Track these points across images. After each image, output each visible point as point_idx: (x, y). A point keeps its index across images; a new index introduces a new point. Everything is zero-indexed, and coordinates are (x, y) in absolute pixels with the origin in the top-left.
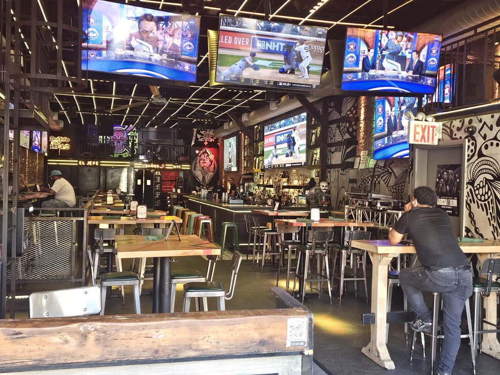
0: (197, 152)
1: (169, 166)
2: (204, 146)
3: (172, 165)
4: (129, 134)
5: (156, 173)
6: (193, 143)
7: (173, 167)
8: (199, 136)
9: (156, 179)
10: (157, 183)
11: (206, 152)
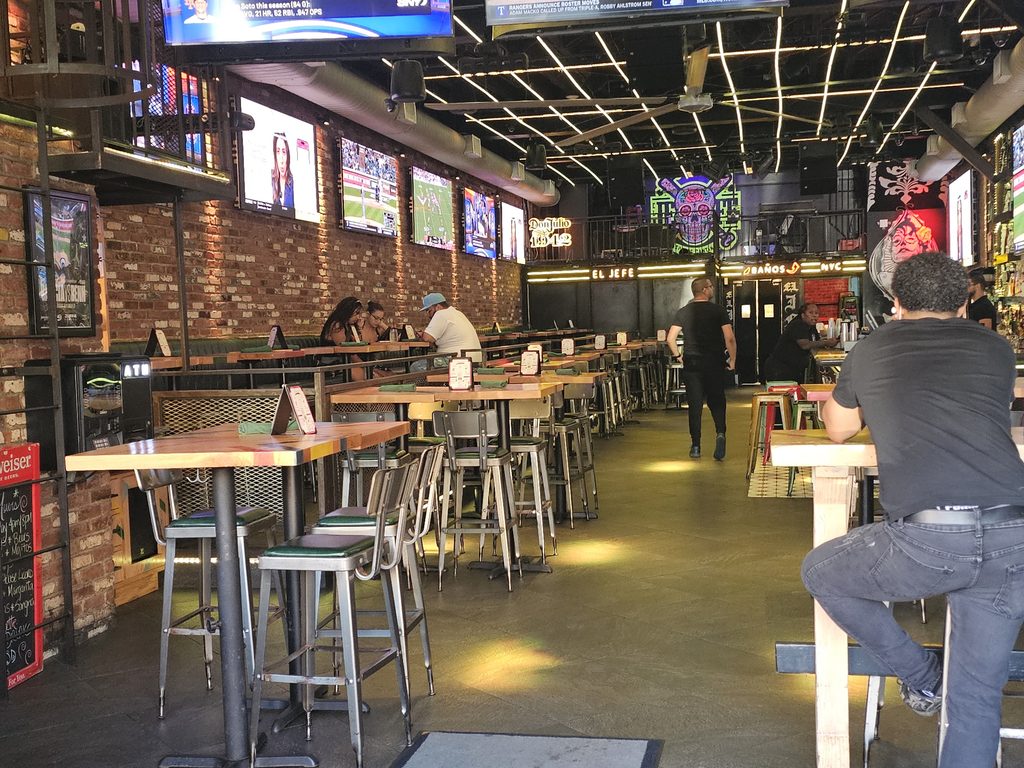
0: (883, 223)
1: (811, 267)
2: (902, 206)
3: (819, 264)
4: (718, 197)
5: (787, 286)
6: (871, 203)
7: (819, 267)
8: (884, 182)
9: (786, 302)
10: (790, 311)
11: (907, 222)
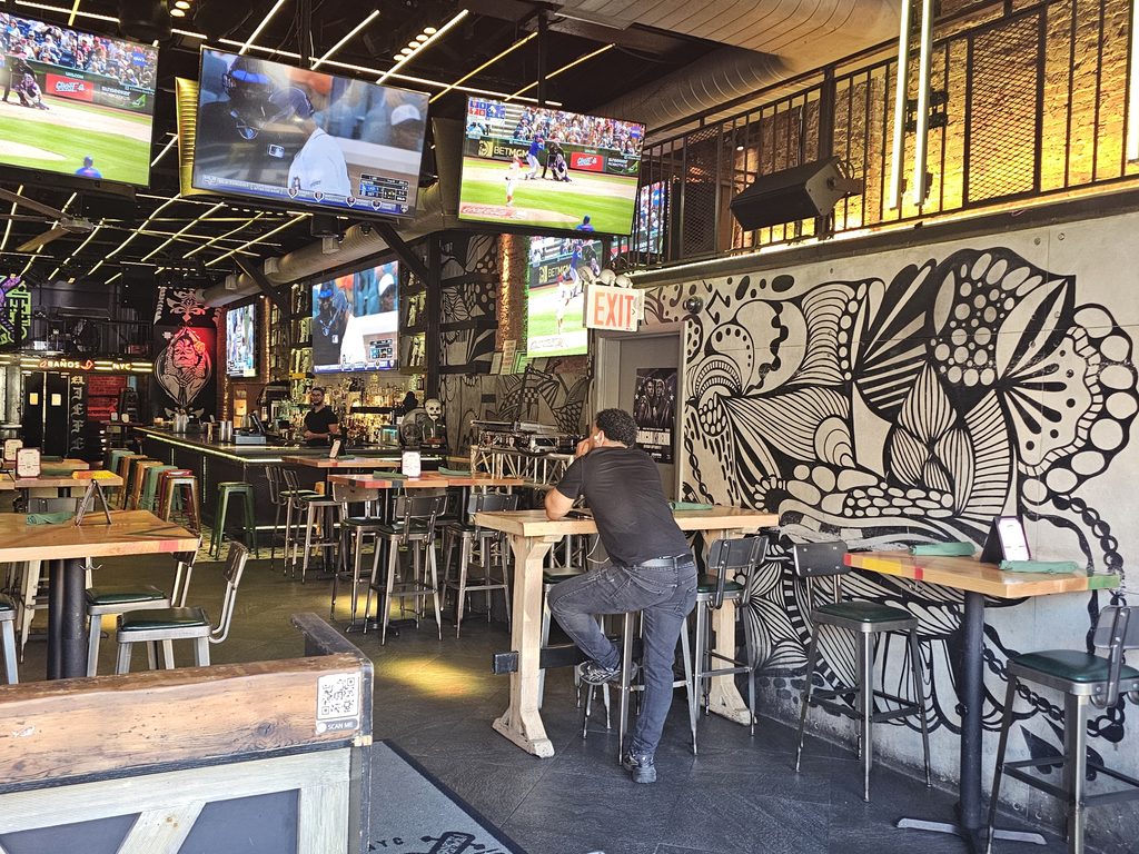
0: (167, 335)
1: (104, 366)
2: (183, 324)
3: (110, 363)
4: (9, 295)
5: (74, 379)
6: (157, 317)
7: (111, 366)
8: (171, 303)
9: (73, 393)
10: (77, 401)
11: (187, 336)
